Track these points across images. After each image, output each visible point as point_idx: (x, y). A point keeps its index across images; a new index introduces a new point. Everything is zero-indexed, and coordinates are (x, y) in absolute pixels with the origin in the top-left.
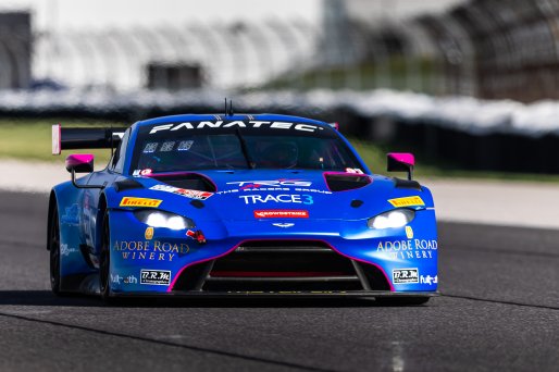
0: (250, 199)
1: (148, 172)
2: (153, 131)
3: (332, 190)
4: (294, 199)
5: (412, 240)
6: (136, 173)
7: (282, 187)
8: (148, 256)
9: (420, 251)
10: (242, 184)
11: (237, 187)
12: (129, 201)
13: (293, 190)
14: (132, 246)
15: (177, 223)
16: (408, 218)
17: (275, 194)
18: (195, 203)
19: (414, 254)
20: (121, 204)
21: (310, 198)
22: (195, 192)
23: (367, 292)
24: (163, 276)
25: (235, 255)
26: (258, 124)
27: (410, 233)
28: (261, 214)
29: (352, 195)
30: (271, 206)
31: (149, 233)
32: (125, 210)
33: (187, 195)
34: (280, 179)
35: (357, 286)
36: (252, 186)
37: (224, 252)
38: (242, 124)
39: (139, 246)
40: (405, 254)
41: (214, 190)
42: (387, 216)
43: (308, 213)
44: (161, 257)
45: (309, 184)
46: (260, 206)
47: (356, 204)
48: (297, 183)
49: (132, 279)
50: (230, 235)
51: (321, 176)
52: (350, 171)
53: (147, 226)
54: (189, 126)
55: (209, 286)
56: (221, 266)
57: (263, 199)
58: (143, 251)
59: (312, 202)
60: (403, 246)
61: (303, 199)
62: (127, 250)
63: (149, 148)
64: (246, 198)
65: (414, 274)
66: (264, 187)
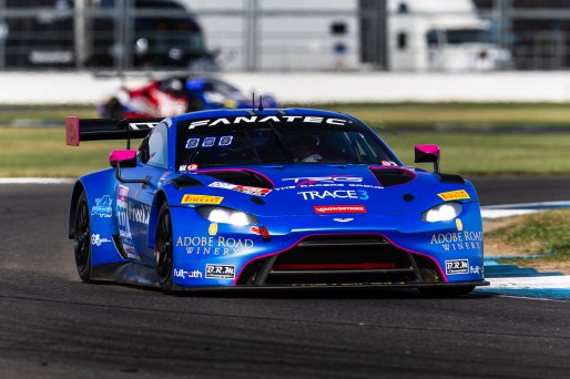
0: (308, 195)
1: (195, 167)
2: (192, 127)
3: (383, 185)
4: (350, 194)
5: (462, 232)
6: (182, 168)
7: (336, 182)
8: (212, 251)
10: (297, 180)
11: (292, 183)
12: (190, 199)
13: (347, 186)
14: (196, 241)
16: (456, 210)
17: (331, 189)
18: (254, 199)
19: (464, 245)
20: (183, 202)
21: (365, 193)
22: (254, 189)
24: (228, 270)
25: (296, 248)
26: (291, 119)
27: (459, 225)
28: (321, 210)
29: (403, 189)
30: (329, 202)
31: (213, 230)
32: (185, 207)
33: (246, 192)
34: (333, 175)
35: (412, 276)
36: (308, 183)
37: (287, 247)
38: (276, 119)
39: (204, 239)
40: (456, 246)
41: (271, 187)
42: (438, 209)
43: (366, 208)
44: (225, 252)
45: (360, 180)
46: (319, 202)
47: (408, 198)
48: (349, 179)
49: (196, 274)
50: (292, 231)
51: (367, 169)
52: (385, 163)
53: (210, 223)
54: (226, 121)
55: (271, 279)
56: (283, 260)
57: (321, 194)
58: (207, 247)
59: (367, 197)
60: (454, 238)
61: (358, 194)
62: (191, 245)
63: (191, 143)
64: (304, 193)
65: (465, 265)
66: (319, 182)
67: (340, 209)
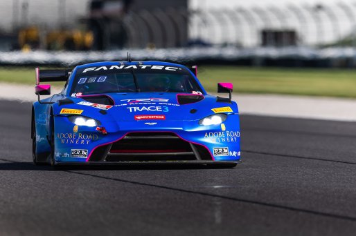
0: (133, 109)
1: (80, 94)
2: (85, 71)
3: (180, 103)
4: (158, 109)
5: (225, 131)
6: (73, 95)
7: (152, 102)
8: (75, 142)
9: (230, 137)
10: (129, 100)
11: (126, 102)
12: (66, 111)
13: (157, 104)
14: (66, 136)
15: (91, 123)
16: (222, 120)
17: (147, 106)
18: (102, 112)
19: (226, 140)
20: (61, 113)
21: (167, 108)
22: (103, 106)
23: (199, 161)
24: (84, 153)
25: (123, 140)
26: (144, 67)
27: (223, 127)
28: (139, 118)
29: (192, 106)
30: (145, 113)
31: (76, 129)
32: (62, 116)
33: (98, 107)
35: (193, 157)
36: (134, 102)
37: (117, 139)
38: (135, 67)
39: (70, 136)
40: (221, 140)
41: (113, 104)
42: (210, 118)
43: (165, 117)
44: (82, 142)
45: (167, 101)
46: (138, 113)
47: (193, 111)
49: (66, 155)
50: (121, 129)
51: (175, 96)
52: (194, 93)
53: (75, 125)
54: (105, 68)
55: (109, 158)
56: (116, 147)
57: (140, 109)
58: (72, 139)
59: (168, 110)
60: (220, 135)
61: (163, 109)
62: (64, 138)
63: (82, 81)
64: (130, 108)
65: (225, 151)
66: (141, 102)
67: (150, 117)
